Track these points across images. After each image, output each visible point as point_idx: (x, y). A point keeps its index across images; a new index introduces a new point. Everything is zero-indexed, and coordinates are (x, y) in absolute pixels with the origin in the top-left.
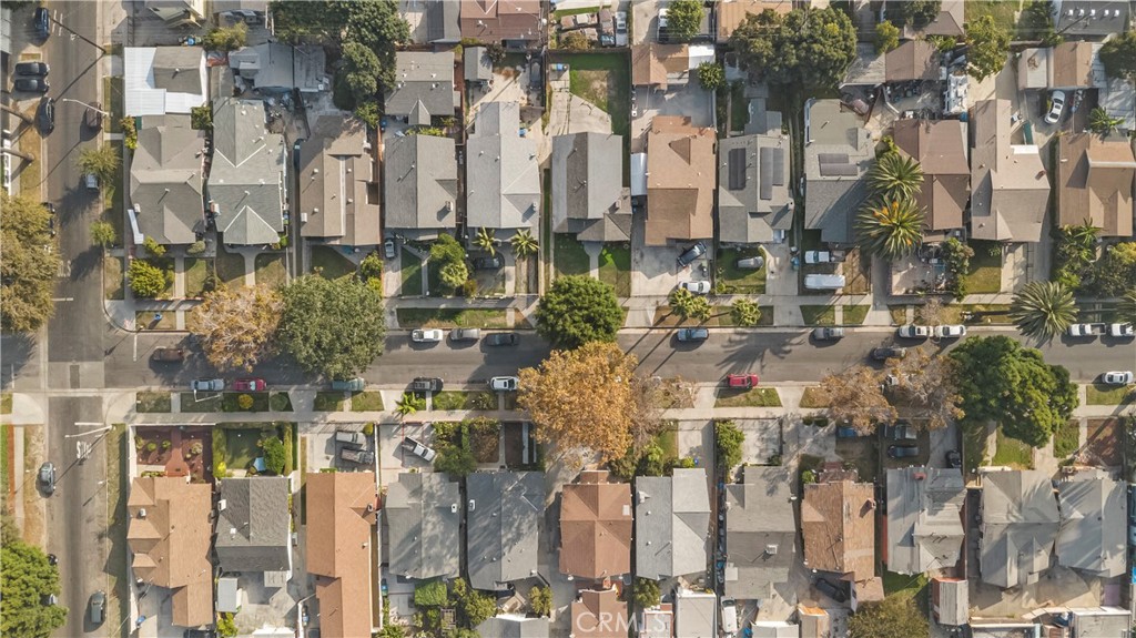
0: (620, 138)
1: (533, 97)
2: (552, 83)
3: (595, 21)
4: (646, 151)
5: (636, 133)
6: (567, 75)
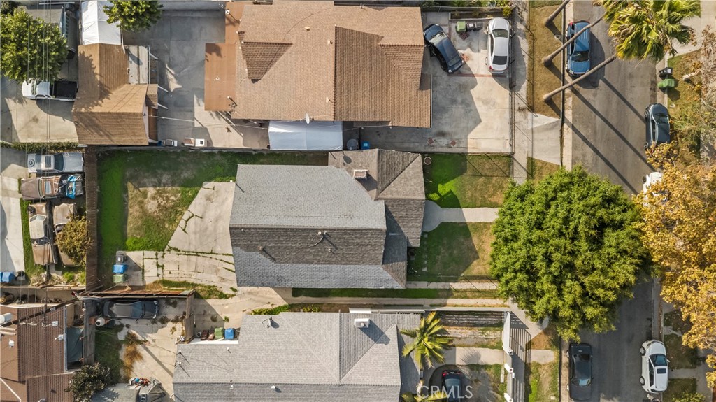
0: (242, 169)
1: (171, 312)
2: (149, 281)
3: (41, 207)
4: (264, 124)
5: (235, 140)
6: (135, 256)
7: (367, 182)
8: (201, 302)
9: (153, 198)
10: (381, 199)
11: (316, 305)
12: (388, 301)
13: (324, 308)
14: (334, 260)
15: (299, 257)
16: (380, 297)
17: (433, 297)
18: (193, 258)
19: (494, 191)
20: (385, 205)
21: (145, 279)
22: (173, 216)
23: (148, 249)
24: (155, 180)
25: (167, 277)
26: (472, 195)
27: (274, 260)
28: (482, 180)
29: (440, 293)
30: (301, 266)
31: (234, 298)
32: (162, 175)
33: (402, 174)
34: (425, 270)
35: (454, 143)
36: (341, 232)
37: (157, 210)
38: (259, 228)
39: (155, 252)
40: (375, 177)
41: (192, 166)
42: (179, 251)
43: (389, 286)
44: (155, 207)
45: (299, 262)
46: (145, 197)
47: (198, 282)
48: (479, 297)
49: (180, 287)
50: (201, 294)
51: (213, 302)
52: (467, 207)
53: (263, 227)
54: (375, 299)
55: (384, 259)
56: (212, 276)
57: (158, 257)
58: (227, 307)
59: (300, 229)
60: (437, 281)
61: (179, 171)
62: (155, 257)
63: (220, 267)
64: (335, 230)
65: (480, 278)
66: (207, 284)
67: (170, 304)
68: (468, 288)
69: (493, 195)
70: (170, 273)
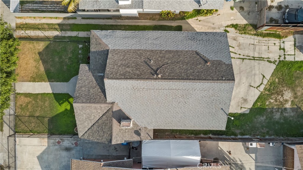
4: (204, 162)
6: (301, 57)
7: (122, 117)
8: (251, 21)
9: (286, 101)
10: (109, 103)
11: (164, 19)
12: (108, 22)
13: (158, 17)
14: (149, 53)
15: (177, 56)
16: (115, 25)
17: (74, 24)
18: (256, 55)
19: (28, 106)
20: (106, 98)
21: (293, 39)
22: (272, 87)
23: (291, 62)
24: (285, 114)
25: (277, 41)
26: (44, 103)
27: (197, 54)
28: (37, 114)
29: (69, 28)
30: (175, 49)
31: (226, 25)
32: (280, 119)
33: (93, 123)
34: (80, 46)
35: (59, 142)
36: (142, 76)
37: (284, 92)
38: (210, 80)
39: (286, 60)
40: (115, 121)
41: (258, 125)
42: (268, 61)
43: (104, 32)
44: (286, 94)
45: (177, 51)
46: (292, 101)
47: (253, 37)
48: (39, 24)
49: (267, 33)
50: (252, 28)
51: (243, 22)
52: (48, 94)
53: (207, 81)
54: (119, 24)
55: (108, 54)
56: (243, 42)
57: (283, 56)
58: (232, 18)
59: (177, 79)
60: (71, 37)
61: (267, 121)
62: (286, 56)
63: (237, 48)
64: (147, 79)
65: (38, 39)
66: (247, 36)
67: (275, 20)
68: (47, 32)
69: (28, 103)
70: (275, 44)
